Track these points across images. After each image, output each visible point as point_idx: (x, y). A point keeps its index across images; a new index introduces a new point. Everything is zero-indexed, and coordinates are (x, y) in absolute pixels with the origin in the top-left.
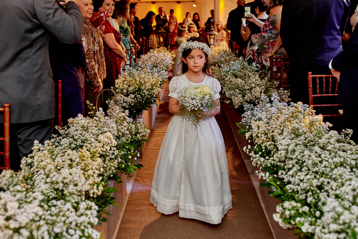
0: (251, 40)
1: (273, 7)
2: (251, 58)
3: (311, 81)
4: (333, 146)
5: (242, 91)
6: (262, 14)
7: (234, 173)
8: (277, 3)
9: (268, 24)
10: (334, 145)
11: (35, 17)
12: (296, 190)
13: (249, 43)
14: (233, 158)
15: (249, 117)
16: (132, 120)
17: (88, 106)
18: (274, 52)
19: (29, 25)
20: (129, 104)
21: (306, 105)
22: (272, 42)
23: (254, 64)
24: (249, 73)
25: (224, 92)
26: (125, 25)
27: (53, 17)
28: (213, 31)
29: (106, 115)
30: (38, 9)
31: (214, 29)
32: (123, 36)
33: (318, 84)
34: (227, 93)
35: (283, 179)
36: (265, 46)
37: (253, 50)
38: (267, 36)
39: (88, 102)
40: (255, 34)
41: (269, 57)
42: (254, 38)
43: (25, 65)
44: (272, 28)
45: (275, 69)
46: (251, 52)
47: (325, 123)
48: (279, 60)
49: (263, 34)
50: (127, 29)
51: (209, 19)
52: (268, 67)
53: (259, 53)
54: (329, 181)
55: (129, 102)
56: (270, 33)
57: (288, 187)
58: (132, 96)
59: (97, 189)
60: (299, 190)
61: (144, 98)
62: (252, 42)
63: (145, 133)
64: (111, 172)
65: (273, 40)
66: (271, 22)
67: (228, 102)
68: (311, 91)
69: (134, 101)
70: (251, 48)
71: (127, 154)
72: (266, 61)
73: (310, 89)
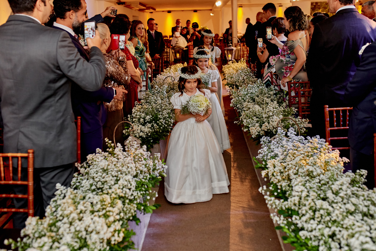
0: (269, 62)
1: (293, 31)
2: (269, 80)
3: (328, 114)
4: (345, 193)
5: (260, 118)
6: (280, 35)
7: (252, 204)
8: (297, 28)
9: (286, 49)
10: (346, 191)
11: (58, 68)
12: (309, 237)
13: (267, 65)
14: (251, 187)
15: (266, 153)
16: (150, 153)
17: (107, 144)
18: (292, 77)
19: (52, 76)
20: (146, 134)
21: (322, 139)
22: (290, 66)
23: (272, 87)
24: (267, 100)
25: (242, 119)
26: (140, 45)
27: (76, 67)
28: (231, 46)
29: (124, 150)
30: (61, 61)
31: (232, 44)
32: (139, 57)
33: (335, 117)
34: (245, 121)
35: (297, 224)
36: (283, 71)
37: (271, 73)
38: (285, 61)
39: (107, 139)
40: (273, 56)
41: (287, 82)
42: (272, 60)
43: (48, 113)
44: (290, 53)
45: (293, 94)
46: (269, 74)
47: (342, 158)
48: (297, 85)
49: (281, 58)
50: (143, 50)
51: (227, 30)
52: (286, 92)
53: (277, 75)
54: (341, 229)
55: (146, 132)
56: (287, 57)
57: (301, 233)
58: (150, 125)
59: (119, 236)
60: (312, 237)
61: (162, 128)
62: (269, 64)
63: (162, 169)
64: (130, 215)
65: (291, 65)
66: (289, 47)
67: (245, 130)
68: (328, 124)
69: (151, 131)
70: (269, 71)
71: (145, 194)
72: (284, 86)
73: (327, 123)
